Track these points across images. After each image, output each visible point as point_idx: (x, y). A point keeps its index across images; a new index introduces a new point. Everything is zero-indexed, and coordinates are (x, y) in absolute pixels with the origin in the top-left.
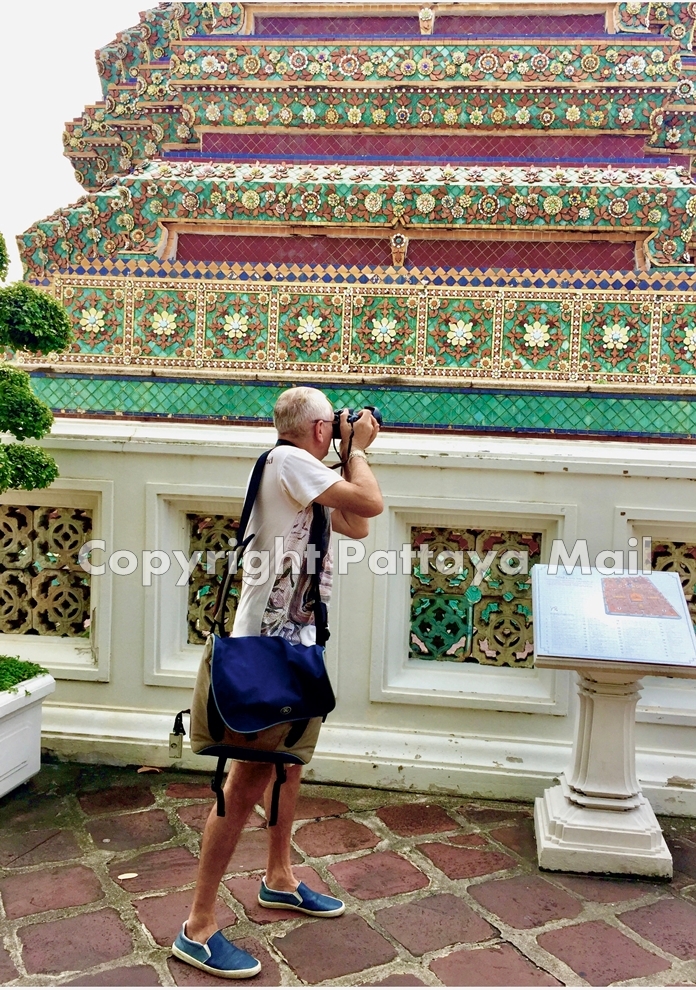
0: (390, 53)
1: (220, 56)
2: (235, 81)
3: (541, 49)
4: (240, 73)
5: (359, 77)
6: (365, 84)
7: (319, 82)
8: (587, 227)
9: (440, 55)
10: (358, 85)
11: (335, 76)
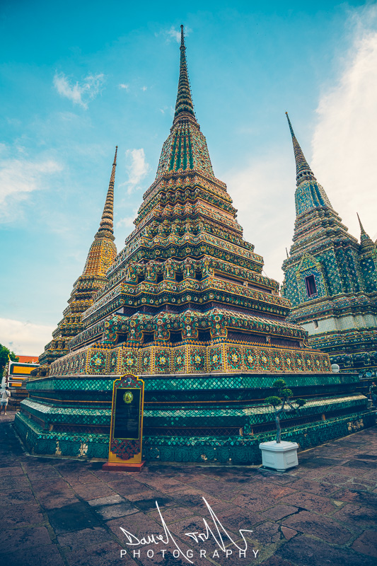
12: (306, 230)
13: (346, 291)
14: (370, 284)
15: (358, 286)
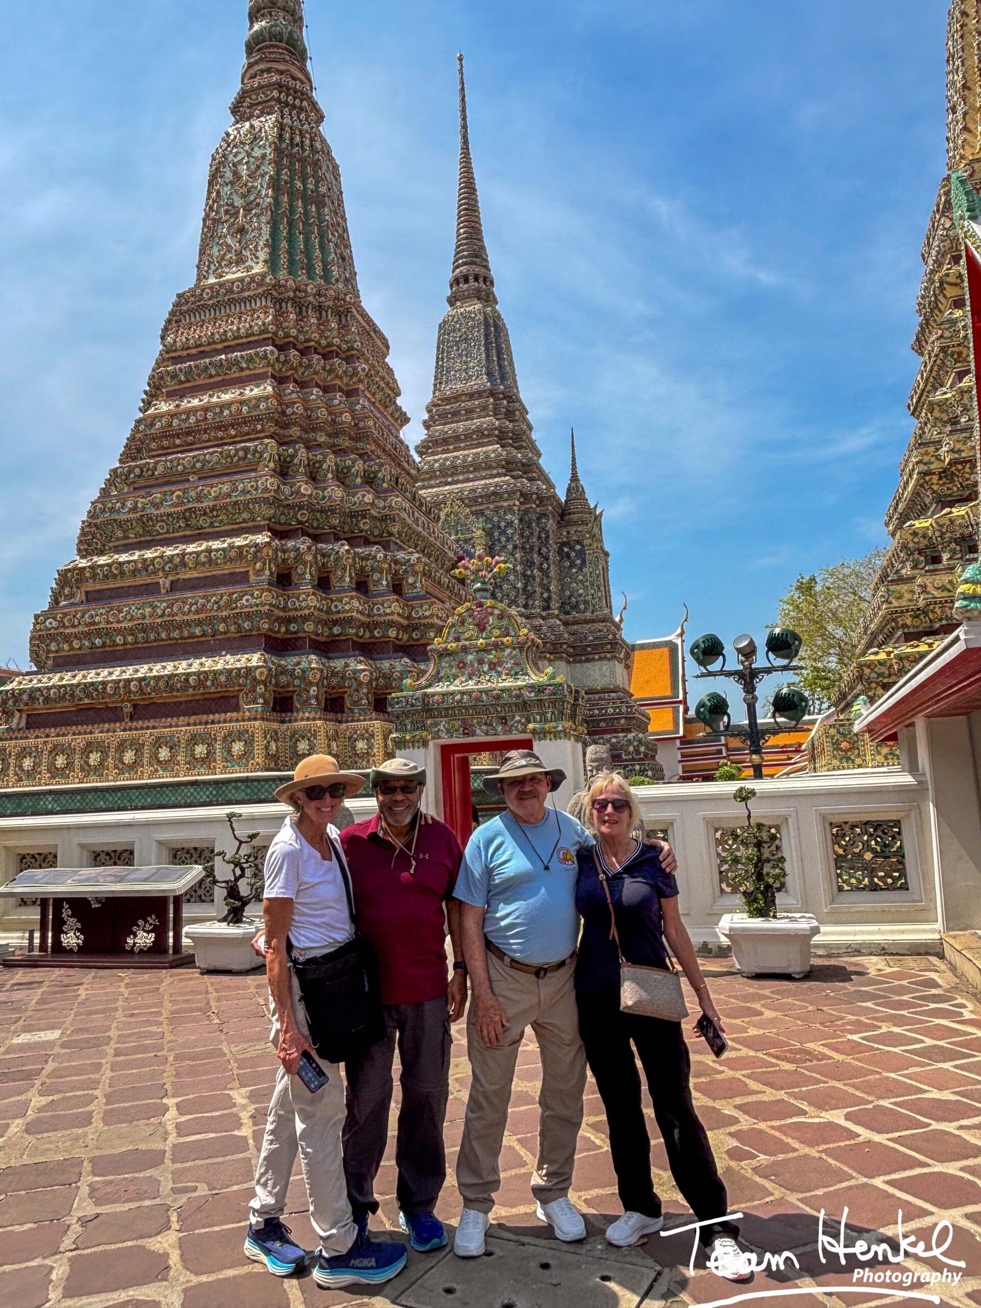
0: (133, 608)
1: (55, 619)
2: (62, 630)
3: (204, 597)
4: (64, 626)
5: (119, 622)
6: (123, 625)
7: (101, 626)
8: (213, 690)
9: (156, 606)
10: (119, 626)
11: (108, 622)
12: (457, 439)
13: (526, 606)
14: (570, 597)
15: (550, 598)
